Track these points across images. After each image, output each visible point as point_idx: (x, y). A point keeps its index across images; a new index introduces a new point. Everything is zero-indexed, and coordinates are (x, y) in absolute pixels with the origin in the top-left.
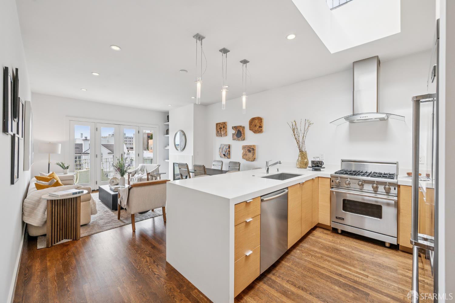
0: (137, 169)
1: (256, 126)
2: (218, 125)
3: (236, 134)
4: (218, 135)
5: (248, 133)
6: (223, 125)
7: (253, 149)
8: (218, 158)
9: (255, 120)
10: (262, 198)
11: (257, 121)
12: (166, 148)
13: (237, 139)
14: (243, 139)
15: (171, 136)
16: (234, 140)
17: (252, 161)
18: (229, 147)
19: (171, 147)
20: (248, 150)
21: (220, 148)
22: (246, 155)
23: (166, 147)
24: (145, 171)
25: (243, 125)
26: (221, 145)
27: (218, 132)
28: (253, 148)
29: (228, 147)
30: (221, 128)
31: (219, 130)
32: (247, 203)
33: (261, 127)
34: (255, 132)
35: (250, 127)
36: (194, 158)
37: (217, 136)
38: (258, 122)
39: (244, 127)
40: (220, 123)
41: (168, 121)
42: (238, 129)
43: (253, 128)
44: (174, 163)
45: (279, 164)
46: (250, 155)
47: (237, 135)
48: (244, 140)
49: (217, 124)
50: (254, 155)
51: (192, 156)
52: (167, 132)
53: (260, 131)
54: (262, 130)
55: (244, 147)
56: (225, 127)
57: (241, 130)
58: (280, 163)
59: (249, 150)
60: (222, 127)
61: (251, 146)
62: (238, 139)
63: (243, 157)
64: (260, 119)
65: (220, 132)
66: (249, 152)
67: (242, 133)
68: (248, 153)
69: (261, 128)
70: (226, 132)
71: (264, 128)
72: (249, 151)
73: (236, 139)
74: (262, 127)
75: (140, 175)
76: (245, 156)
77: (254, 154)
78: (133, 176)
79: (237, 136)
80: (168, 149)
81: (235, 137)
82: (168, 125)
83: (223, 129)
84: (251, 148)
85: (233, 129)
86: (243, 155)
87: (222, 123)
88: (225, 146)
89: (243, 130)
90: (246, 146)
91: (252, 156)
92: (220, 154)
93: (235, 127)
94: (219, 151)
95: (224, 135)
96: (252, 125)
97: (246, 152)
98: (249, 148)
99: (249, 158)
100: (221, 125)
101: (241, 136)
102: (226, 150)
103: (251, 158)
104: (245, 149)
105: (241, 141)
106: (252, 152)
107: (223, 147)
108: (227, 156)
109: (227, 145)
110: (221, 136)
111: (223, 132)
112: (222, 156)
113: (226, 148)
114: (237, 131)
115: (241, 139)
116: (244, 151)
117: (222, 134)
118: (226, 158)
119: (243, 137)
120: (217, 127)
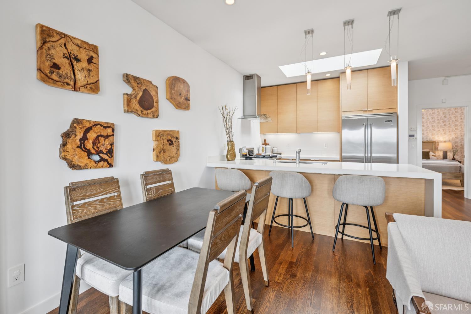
1: (180, 94)
2: (57, 37)
3: (138, 98)
4: (54, 77)
6: (83, 51)
7: (177, 138)
13: (142, 112)
14: (156, 114)
17: (174, 162)
20: (168, 141)
28: (177, 136)
30: (77, 60)
34: (179, 106)
37: (45, 78)
38: (184, 89)
40: (65, 35)
42: (144, 88)
43: (176, 97)
46: (173, 150)
47: (140, 102)
48: (158, 116)
50: (178, 150)
53: (187, 107)
54: (189, 105)
55: (159, 135)
56: (94, 61)
57: (153, 93)
59: (170, 140)
60: (83, 55)
61: (173, 132)
62: (145, 112)
63: (157, 156)
65: (66, 69)
66: (170, 145)
67: (155, 99)
68: (168, 147)
69: (188, 102)
72: (171, 143)
73: (139, 113)
74: (189, 100)
76: (162, 154)
77: (178, 148)
79: (139, 105)
81: (135, 105)
83: (84, 64)
84: (173, 137)
85: (130, 81)
86: (159, 152)
87: (79, 43)
88: (99, 126)
89: (157, 93)
90: (165, 131)
91: (176, 153)
92: (67, 154)
93: (135, 78)
94: (64, 145)
95: (89, 86)
96: (174, 90)
97: (164, 144)
98: (171, 137)
99: (170, 158)
100: (78, 48)
101: (153, 107)
102: (102, 140)
103: (174, 157)
104: (161, 138)
105: (150, 118)
106: (176, 146)
107: (84, 130)
108: (106, 160)
109: (109, 125)
110: (75, 88)
111: (85, 77)
112: (82, 162)
113: (102, 134)
114: (142, 91)
115: (152, 113)
116: (159, 142)
117: (79, 84)
118: (102, 167)
119: (156, 111)
120: (48, 45)
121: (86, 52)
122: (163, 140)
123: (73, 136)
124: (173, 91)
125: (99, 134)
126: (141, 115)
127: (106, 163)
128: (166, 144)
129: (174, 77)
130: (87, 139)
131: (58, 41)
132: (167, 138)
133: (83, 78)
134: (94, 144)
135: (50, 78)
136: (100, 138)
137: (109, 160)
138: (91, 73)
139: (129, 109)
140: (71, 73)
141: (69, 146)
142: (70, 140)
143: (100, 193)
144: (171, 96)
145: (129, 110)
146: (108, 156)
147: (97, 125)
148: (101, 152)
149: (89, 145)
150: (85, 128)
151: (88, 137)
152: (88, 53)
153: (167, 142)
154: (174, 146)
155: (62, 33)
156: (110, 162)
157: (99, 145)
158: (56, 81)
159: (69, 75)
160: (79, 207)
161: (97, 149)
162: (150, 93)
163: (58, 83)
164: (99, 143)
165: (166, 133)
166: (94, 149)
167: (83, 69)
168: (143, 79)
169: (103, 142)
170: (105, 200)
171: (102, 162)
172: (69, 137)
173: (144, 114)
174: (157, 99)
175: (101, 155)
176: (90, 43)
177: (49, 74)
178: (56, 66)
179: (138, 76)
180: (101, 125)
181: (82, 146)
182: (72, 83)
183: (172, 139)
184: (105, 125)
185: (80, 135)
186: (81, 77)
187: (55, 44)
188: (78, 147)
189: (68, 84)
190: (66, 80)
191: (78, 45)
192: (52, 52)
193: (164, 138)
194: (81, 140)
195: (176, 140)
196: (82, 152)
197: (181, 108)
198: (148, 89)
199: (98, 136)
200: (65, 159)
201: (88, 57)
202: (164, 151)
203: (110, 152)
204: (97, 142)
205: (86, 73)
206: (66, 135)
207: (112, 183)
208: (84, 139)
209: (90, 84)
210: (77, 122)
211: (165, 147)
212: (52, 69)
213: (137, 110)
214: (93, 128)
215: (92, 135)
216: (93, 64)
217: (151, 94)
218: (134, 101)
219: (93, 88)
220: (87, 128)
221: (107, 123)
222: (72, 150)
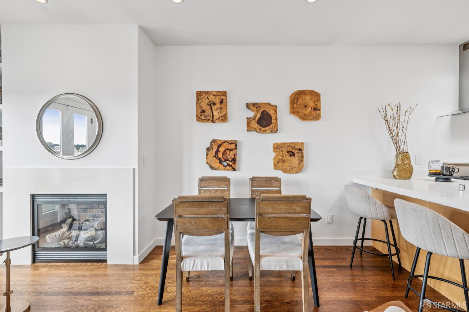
1: (306, 106)
2: (204, 95)
3: (257, 119)
4: (203, 118)
6: (217, 97)
7: (300, 149)
8: (204, 171)
9: (305, 96)
11: (308, 98)
13: (260, 129)
14: (274, 129)
16: (251, 131)
17: (296, 173)
18: (236, 147)
19: (16, 143)
20: (288, 152)
21: (210, 148)
25: (274, 103)
28: (301, 147)
29: (231, 146)
30: (214, 104)
31: (206, 108)
33: (316, 109)
34: (304, 118)
35: (292, 108)
37: (199, 119)
38: (311, 99)
40: (208, 92)
42: (262, 110)
43: (300, 110)
46: (293, 161)
47: (260, 122)
48: (276, 131)
49: (199, 94)
51: (134, 170)
53: (316, 117)
54: (319, 115)
55: (277, 147)
56: (224, 101)
57: (271, 112)
59: (291, 152)
60: (217, 101)
61: (295, 144)
62: (263, 129)
63: (275, 166)
64: (315, 95)
65: (208, 112)
66: (291, 156)
67: (273, 117)
68: (288, 158)
69: (318, 112)
70: (227, 113)
72: (292, 154)
73: (258, 130)
74: (319, 110)
76: (280, 164)
77: (301, 160)
79: (258, 124)
81: (255, 125)
83: (218, 105)
84: (295, 148)
85: (250, 107)
86: (277, 162)
87: (215, 93)
88: (226, 143)
89: (276, 111)
90: (285, 144)
91: (299, 164)
92: (208, 160)
93: (254, 104)
94: (207, 155)
95: (220, 118)
96: (297, 104)
97: (283, 156)
98: (292, 149)
99: (290, 168)
100: (214, 97)
101: (271, 123)
102: (228, 152)
103: (296, 167)
104: (280, 150)
105: (269, 133)
106: (298, 157)
107: (217, 146)
108: (231, 166)
109: (233, 142)
110: (213, 122)
111: (219, 113)
112: (216, 166)
113: (228, 148)
114: (261, 112)
115: (270, 130)
116: (277, 153)
117: (215, 118)
118: (228, 170)
119: (275, 127)
120: (200, 101)
121: (219, 97)
122: (282, 151)
123: (212, 150)
124: (295, 106)
125: (226, 148)
126: (260, 132)
127: (231, 168)
128: (286, 155)
129: (298, 91)
130: (219, 152)
131: (204, 97)
132: (287, 150)
133: (217, 114)
134: (223, 154)
135: (200, 119)
136: (227, 150)
137: (233, 165)
138: (222, 110)
139: (249, 128)
140: (210, 113)
141: (209, 156)
142: (210, 152)
143: (217, 185)
144: (293, 111)
145: (249, 130)
146: (232, 162)
147: (225, 142)
148: (228, 160)
149: (220, 155)
150: (218, 145)
151: (220, 150)
152: (220, 98)
153: (287, 154)
154: (296, 157)
155: (206, 92)
156: (233, 167)
157: (226, 155)
158: (203, 119)
159: (210, 114)
160: (203, 191)
161: (225, 158)
162: (268, 113)
163: (204, 120)
164: (226, 154)
165: (286, 145)
166: (223, 158)
167: (217, 109)
168: (261, 103)
169: (229, 153)
170: (219, 191)
171: (228, 167)
172: (209, 151)
173: (262, 131)
174: (275, 116)
175: (227, 162)
176: (222, 91)
177: (200, 117)
178: (203, 111)
179: (256, 102)
180: (228, 142)
181: (216, 156)
182: (211, 119)
183: (293, 151)
184: (231, 142)
185: (215, 149)
186: (216, 114)
187: (203, 99)
188: (214, 156)
189: (209, 120)
190: (209, 118)
191: (215, 95)
192: (202, 104)
193: (283, 150)
194: (216, 152)
195: (299, 152)
196: (216, 159)
197: (307, 120)
198: (266, 110)
199: (226, 150)
200: (207, 163)
201: (220, 100)
202: (284, 161)
203: (234, 160)
204: (225, 153)
205: (219, 110)
206: (208, 149)
207: (226, 180)
208: (217, 151)
209: (221, 117)
210: (214, 141)
211: (284, 158)
212: (201, 113)
213: (256, 129)
214: (223, 144)
215: (222, 149)
216: (224, 104)
217: (270, 113)
218: (253, 122)
219: (223, 119)
220: (219, 144)
221: (232, 141)
222: (211, 158)
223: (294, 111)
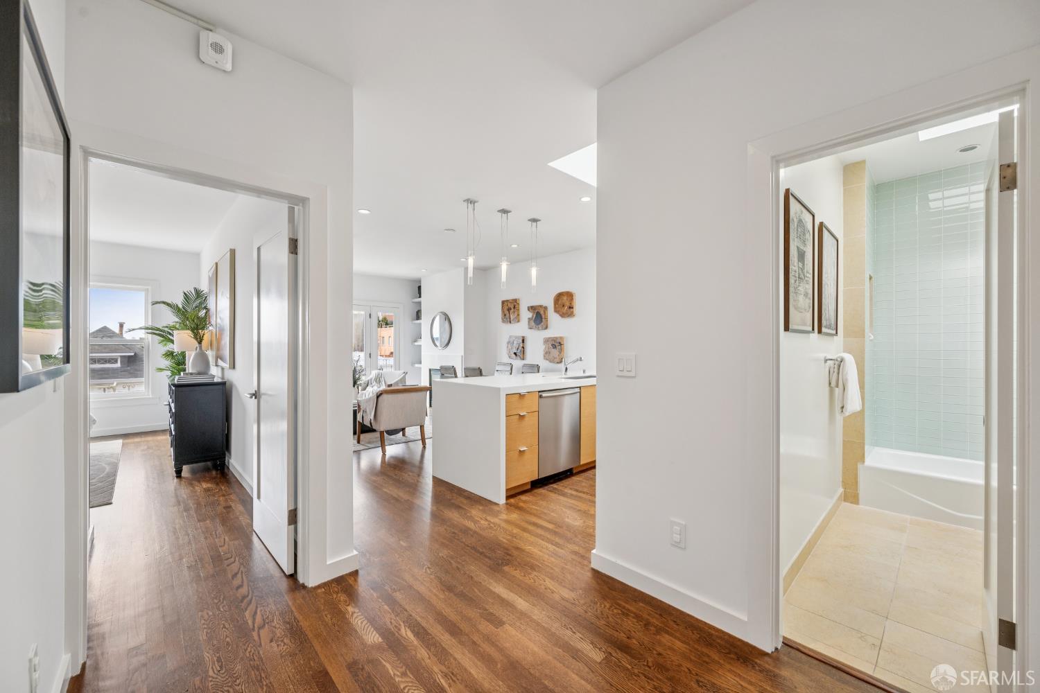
0: (369, 378)
1: (563, 306)
3: (534, 319)
4: (505, 320)
5: (553, 317)
6: (512, 304)
7: (560, 343)
8: (506, 359)
9: (563, 297)
10: (540, 394)
11: (565, 298)
12: (416, 344)
14: (545, 326)
15: (425, 322)
16: (531, 328)
17: (558, 363)
18: (523, 341)
19: (425, 342)
20: (552, 345)
21: (508, 343)
22: (549, 353)
23: (415, 341)
24: (383, 383)
25: (544, 305)
26: (510, 337)
27: (505, 315)
28: (559, 341)
29: (521, 341)
30: (511, 309)
31: (507, 312)
32: (521, 396)
33: (571, 307)
34: (563, 315)
35: (555, 308)
36: (466, 357)
37: (503, 321)
38: (567, 299)
39: (546, 308)
40: (508, 301)
41: (420, 297)
42: (537, 311)
43: (560, 309)
44: (430, 370)
45: (579, 362)
46: (555, 352)
47: (535, 321)
48: (546, 328)
49: (503, 302)
50: (560, 353)
51: (462, 354)
52: (418, 315)
53: (570, 314)
54: (573, 312)
55: (546, 341)
56: (516, 307)
57: (542, 312)
58: (581, 359)
59: (554, 344)
60: (512, 307)
61: (556, 338)
62: (537, 327)
63: (544, 356)
64: (570, 295)
65: (508, 315)
66: (554, 348)
67: (543, 317)
68: (552, 350)
69: (572, 310)
70: (518, 315)
71: (576, 309)
72: (554, 346)
73: (534, 328)
74: (573, 308)
75: (375, 388)
76: (547, 355)
77: (561, 351)
78: (364, 389)
79: (535, 323)
80: (420, 346)
81: (533, 324)
82: (420, 303)
83: (513, 310)
85: (530, 310)
86: (545, 353)
87: (512, 301)
89: (546, 311)
90: (549, 338)
91: (559, 355)
93: (532, 307)
94: (507, 348)
95: (516, 320)
96: (558, 304)
97: (549, 348)
98: (555, 342)
99: (554, 358)
101: (542, 322)
103: (557, 358)
104: (548, 343)
105: (542, 330)
106: (559, 349)
109: (523, 338)
110: (511, 323)
111: (514, 316)
114: (536, 313)
115: (541, 327)
116: (546, 346)
117: (512, 319)
119: (544, 324)
120: (503, 308)
122: (549, 345)
124: (557, 306)
128: (551, 347)
131: (506, 304)
132: (552, 343)
138: (515, 313)
139: (530, 326)
141: (509, 349)
142: (509, 346)
146: (520, 353)
152: (515, 304)
154: (557, 349)
159: (508, 317)
163: (506, 322)
165: (551, 339)
167: (513, 313)
168: (536, 306)
176: (515, 299)
182: (510, 320)
183: (556, 344)
184: (521, 338)
186: (512, 316)
187: (505, 306)
190: (508, 320)
192: (505, 309)
197: (565, 317)
198: (540, 311)
201: (514, 306)
203: (522, 351)
209: (516, 318)
211: (550, 350)
212: (504, 317)
213: (533, 326)
217: (541, 314)
218: (532, 321)
223: (556, 311)
